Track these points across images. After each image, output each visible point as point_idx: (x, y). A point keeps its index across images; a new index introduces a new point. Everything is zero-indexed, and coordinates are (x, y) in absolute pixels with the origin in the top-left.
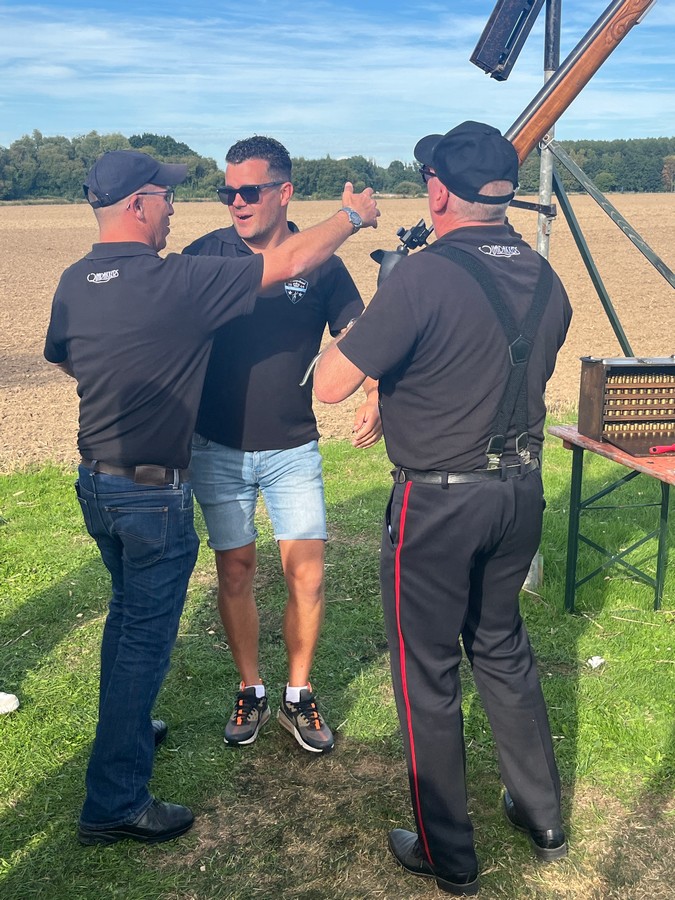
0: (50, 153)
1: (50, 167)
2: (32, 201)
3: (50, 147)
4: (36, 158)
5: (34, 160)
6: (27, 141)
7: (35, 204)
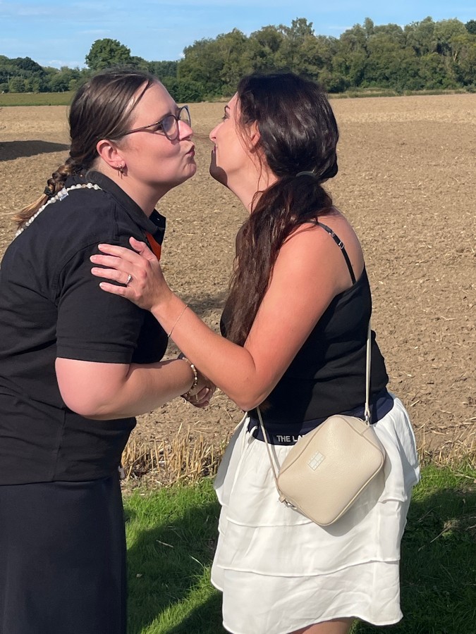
0: (381, 42)
1: (379, 58)
2: (358, 93)
3: (381, 36)
4: (366, 48)
5: (363, 50)
6: (357, 30)
7: (362, 96)
